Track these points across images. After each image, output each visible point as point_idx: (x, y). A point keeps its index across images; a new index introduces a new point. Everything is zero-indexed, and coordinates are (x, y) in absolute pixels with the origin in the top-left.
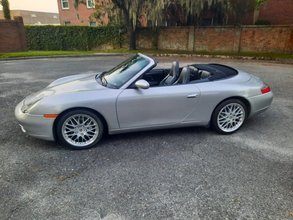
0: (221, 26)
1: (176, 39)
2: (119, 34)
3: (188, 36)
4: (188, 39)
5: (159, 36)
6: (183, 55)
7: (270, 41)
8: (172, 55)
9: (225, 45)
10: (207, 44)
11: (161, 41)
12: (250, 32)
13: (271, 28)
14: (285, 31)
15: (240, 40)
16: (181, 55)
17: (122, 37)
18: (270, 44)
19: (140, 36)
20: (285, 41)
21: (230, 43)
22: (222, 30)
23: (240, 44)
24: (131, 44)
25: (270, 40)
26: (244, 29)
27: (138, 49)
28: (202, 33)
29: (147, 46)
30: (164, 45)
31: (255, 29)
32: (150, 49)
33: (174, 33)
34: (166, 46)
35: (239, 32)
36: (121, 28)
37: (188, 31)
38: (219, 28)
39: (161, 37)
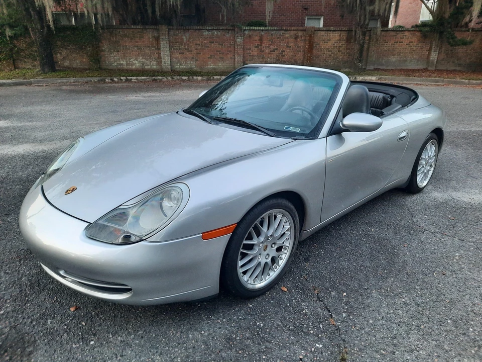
0: (212, 28)
1: (136, 48)
2: (8, 38)
3: (158, 44)
4: (159, 49)
5: (100, 44)
6: (157, 78)
7: (284, 51)
8: (137, 79)
9: (222, 58)
10: (193, 58)
11: (106, 53)
12: (257, 37)
13: (283, 32)
14: (301, 36)
15: (244, 49)
16: (153, 77)
17: (15, 46)
18: (284, 56)
19: (59, 43)
20: (303, 51)
21: (229, 56)
22: (214, 33)
23: (244, 57)
24: (43, 59)
25: (284, 49)
26: (247, 32)
27: (60, 71)
28: (183, 39)
29: (77, 64)
30: (115, 62)
31: (263, 33)
32: (86, 69)
33: (131, 39)
34: (118, 62)
35: (240, 38)
36: (11, 27)
37: (156, 35)
38: (208, 30)
39: (105, 46)
